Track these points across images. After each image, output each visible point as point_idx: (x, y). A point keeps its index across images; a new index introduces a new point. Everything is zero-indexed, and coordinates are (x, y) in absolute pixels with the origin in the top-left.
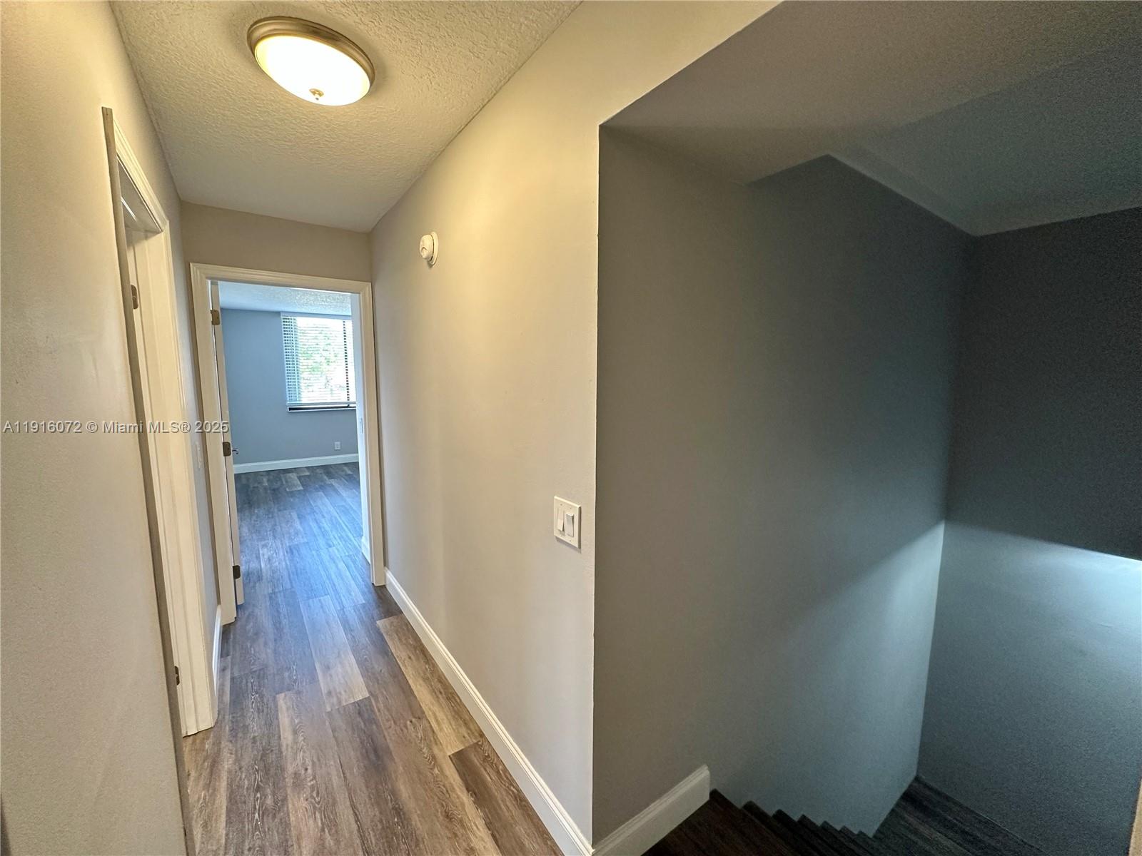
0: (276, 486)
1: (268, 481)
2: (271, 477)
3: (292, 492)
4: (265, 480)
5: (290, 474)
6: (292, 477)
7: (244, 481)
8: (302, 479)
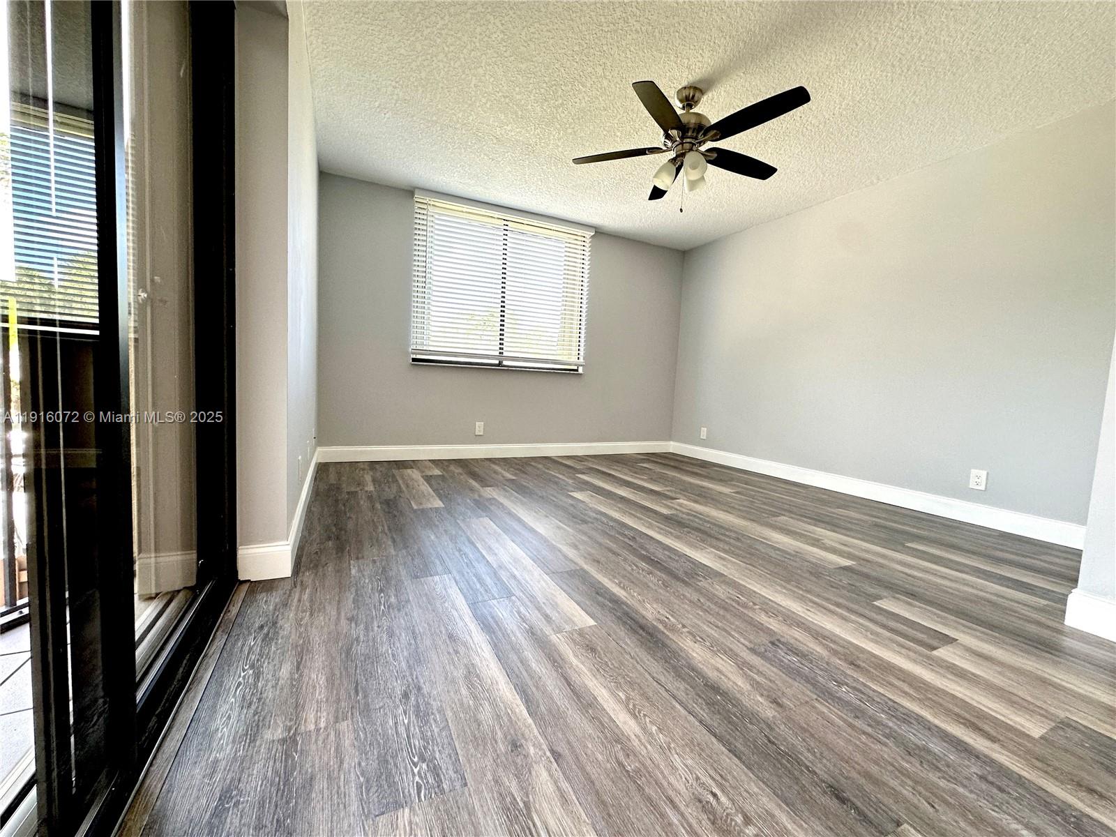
0: (390, 493)
1: (374, 481)
2: (378, 474)
3: (423, 511)
4: (368, 478)
5: (409, 471)
6: (414, 476)
7: (332, 478)
8: (433, 482)
